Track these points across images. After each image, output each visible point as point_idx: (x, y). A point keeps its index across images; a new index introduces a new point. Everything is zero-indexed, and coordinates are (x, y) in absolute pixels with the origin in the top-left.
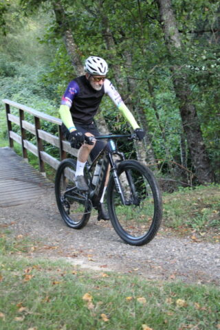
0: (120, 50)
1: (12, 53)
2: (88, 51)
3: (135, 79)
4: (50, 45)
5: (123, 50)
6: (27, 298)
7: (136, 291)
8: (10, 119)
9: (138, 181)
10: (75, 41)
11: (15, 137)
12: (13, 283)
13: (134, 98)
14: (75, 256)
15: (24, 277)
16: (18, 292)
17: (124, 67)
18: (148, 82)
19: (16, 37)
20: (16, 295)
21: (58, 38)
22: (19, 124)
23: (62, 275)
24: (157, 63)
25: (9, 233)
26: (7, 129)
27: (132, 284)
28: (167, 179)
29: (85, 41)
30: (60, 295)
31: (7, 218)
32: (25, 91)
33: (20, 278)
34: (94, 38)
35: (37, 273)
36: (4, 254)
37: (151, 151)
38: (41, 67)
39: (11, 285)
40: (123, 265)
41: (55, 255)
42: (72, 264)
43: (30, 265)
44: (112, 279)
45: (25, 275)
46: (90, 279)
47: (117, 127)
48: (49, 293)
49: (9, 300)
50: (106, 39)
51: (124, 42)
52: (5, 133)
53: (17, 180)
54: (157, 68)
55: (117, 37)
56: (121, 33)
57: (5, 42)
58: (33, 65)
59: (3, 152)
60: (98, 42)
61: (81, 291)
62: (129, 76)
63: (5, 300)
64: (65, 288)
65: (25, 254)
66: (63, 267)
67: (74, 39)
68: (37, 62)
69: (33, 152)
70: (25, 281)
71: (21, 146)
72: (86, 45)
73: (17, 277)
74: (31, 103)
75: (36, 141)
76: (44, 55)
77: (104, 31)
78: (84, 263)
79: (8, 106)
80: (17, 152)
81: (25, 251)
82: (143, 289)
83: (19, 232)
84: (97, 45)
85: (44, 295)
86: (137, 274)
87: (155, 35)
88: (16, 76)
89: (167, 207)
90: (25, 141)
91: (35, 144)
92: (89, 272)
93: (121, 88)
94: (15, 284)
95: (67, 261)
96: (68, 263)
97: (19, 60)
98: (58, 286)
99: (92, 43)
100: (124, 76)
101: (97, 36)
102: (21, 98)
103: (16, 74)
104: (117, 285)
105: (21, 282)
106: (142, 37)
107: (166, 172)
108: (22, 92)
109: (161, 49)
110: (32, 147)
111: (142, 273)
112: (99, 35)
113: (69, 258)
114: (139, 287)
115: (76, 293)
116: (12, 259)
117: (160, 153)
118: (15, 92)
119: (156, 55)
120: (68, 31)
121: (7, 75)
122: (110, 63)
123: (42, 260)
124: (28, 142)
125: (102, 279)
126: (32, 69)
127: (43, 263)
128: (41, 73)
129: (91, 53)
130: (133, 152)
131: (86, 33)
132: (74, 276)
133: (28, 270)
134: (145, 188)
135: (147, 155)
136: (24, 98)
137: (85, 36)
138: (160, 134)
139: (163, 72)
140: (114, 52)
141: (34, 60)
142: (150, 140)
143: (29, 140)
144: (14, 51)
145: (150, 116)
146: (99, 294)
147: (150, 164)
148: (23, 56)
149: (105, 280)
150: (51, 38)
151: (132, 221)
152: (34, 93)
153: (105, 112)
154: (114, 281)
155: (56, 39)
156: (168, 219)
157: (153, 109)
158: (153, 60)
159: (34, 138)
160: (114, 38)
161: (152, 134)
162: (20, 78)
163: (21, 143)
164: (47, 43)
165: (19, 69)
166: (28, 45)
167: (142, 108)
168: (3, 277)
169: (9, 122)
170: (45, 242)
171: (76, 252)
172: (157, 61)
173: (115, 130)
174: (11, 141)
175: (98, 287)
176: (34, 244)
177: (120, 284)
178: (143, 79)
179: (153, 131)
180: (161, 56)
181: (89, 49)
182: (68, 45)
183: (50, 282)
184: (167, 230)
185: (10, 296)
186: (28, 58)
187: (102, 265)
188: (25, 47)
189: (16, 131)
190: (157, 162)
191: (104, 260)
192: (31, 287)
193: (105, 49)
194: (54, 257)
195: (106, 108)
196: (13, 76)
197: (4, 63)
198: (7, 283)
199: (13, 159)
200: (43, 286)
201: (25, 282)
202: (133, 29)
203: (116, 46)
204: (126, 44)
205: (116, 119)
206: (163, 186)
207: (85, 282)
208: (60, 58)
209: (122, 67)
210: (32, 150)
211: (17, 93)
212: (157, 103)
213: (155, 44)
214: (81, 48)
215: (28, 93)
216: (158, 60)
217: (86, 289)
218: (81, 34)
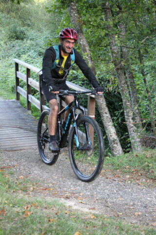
0: (117, 22)
1: (23, 20)
2: (89, 21)
3: (127, 48)
4: (56, 14)
5: (119, 22)
6: (26, 232)
7: (120, 233)
8: (18, 76)
9: (124, 136)
10: (78, 12)
11: (21, 91)
12: (15, 218)
13: (126, 64)
14: (67, 198)
15: (23, 213)
16: (18, 226)
17: (119, 37)
18: (139, 51)
19: (27, 6)
20: (17, 229)
21: (64, 9)
22: (25, 81)
23: (56, 214)
24: (148, 34)
25: (12, 174)
26: (15, 84)
27: (117, 227)
28: (150, 136)
29: (87, 12)
30: (54, 232)
31: (11, 161)
32: (31, 53)
33: (21, 214)
34: (95, 10)
35: (35, 210)
36: (7, 192)
37: (137, 111)
38: (46, 33)
39: (12, 220)
40: (108, 209)
41: (50, 196)
42: (65, 205)
43: (29, 203)
44: (99, 221)
45: (24, 212)
46: (80, 219)
47: (109, 89)
48: (45, 229)
49: (10, 232)
50: (105, 11)
51: (120, 15)
52: (13, 88)
53: (21, 129)
54: (148, 39)
55: (114, 10)
56: (118, 6)
57: (18, 9)
58: (39, 30)
59: (11, 103)
60: (98, 14)
61: (72, 230)
62: (123, 45)
63: (8, 232)
64: (59, 225)
65: (25, 193)
66: (58, 207)
67: (78, 10)
68: (44, 28)
69: (36, 106)
70: (25, 216)
71: (26, 100)
72: (88, 16)
73: (18, 212)
74: (36, 63)
75: (39, 96)
76: (50, 23)
77: (104, 5)
78: (75, 205)
79: (17, 65)
80: (22, 104)
81: (25, 190)
82: (127, 232)
83: (21, 174)
84: (97, 16)
85: (41, 230)
86: (121, 218)
87: (148, 9)
88: (25, 40)
89: (149, 161)
90: (30, 96)
91: (38, 99)
92: (79, 213)
93: (115, 55)
94: (16, 219)
95: (61, 202)
96: (61, 204)
97: (29, 25)
98: (53, 223)
99: (93, 14)
100: (119, 45)
101: (98, 9)
102: (28, 58)
103: (25, 38)
104: (103, 226)
105: (21, 218)
106: (137, 11)
107: (149, 130)
108: (30, 53)
109: (152, 22)
110: (35, 101)
111: (126, 218)
112: (99, 8)
113: (62, 199)
114: (123, 230)
115: (68, 231)
116: (14, 197)
117: (144, 113)
118: (24, 53)
119: (148, 27)
120: (72, 3)
121: (17, 38)
122: (107, 32)
123: (39, 199)
124: (32, 97)
125: (91, 220)
126: (39, 34)
127: (40, 202)
128: (46, 38)
129: (92, 23)
130: (122, 111)
131: (87, 5)
132: (67, 215)
133: (27, 207)
134: (130, 143)
135: (134, 114)
136: (31, 59)
137: (87, 8)
138: (146, 97)
139: (152, 43)
140: (111, 23)
141: (41, 27)
142: (138, 102)
143: (33, 95)
144: (25, 18)
145: (138, 81)
146: (88, 234)
147: (136, 122)
148: (32, 23)
149: (93, 222)
150: (58, 8)
151: (118, 170)
152: (40, 55)
153: (100, 74)
154: (101, 222)
155: (62, 9)
156: (150, 171)
157: (141, 75)
158: (145, 32)
159: (37, 94)
160: (112, 11)
161: (140, 96)
162: (29, 41)
163: (26, 97)
164: (54, 12)
165: (28, 33)
166: (37, 13)
167: (132, 73)
168: (6, 213)
169: (17, 79)
170: (42, 184)
171: (68, 195)
172: (148, 33)
173: (107, 91)
174: (18, 95)
175: (87, 227)
176: (33, 185)
177: (106, 226)
178: (135, 48)
179: (140, 94)
180: (152, 29)
181: (90, 20)
182: (72, 15)
183: (46, 219)
184: (148, 181)
185: (11, 229)
186: (36, 24)
187: (91, 207)
188: (34, 15)
189: (22, 87)
190: (142, 121)
191: (92, 203)
192: (29, 222)
193: (103, 20)
194: (49, 198)
195: (101, 71)
196: (22, 39)
197: (15, 28)
198: (9, 218)
199: (19, 110)
200: (40, 222)
201: (24, 218)
202: (129, 4)
203: (113, 18)
204: (122, 16)
205: (109, 81)
206: (145, 143)
207: (76, 222)
208: (64, 26)
209: (116, 37)
210: (36, 103)
211: (25, 54)
212: (145, 70)
213: (147, 18)
214: (83, 18)
215: (35, 55)
216: (150, 32)
217: (77, 229)
218: (83, 6)
